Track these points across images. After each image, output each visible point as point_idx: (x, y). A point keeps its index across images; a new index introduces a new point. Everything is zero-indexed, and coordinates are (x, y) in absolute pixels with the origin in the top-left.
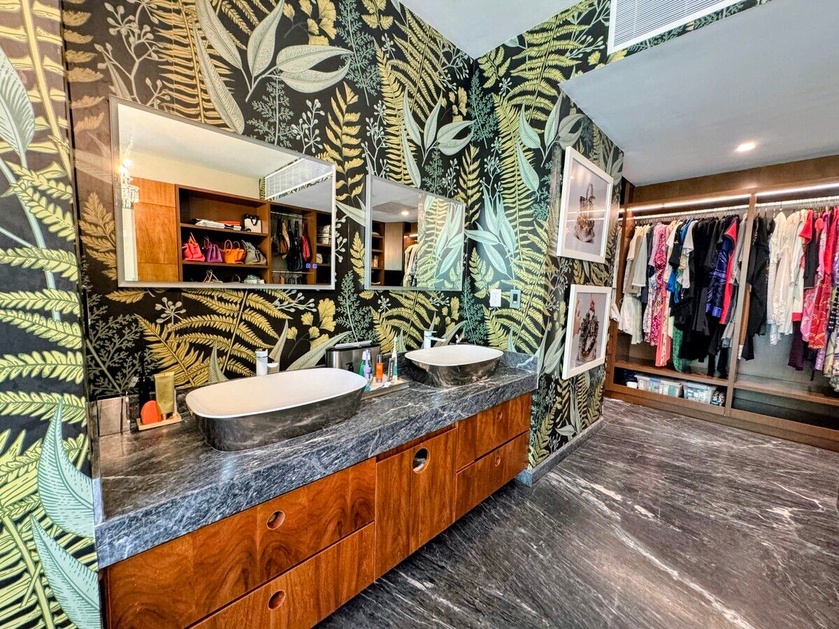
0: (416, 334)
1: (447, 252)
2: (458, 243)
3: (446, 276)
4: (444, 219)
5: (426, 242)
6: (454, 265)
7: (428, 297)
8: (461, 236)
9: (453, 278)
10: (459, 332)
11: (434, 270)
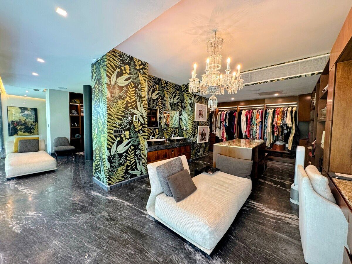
0: (170, 135)
1: (175, 120)
2: (178, 118)
3: (175, 124)
4: (175, 113)
5: (171, 118)
6: (177, 122)
7: (172, 129)
8: (178, 117)
9: (177, 125)
10: (178, 135)
11: (173, 123)
